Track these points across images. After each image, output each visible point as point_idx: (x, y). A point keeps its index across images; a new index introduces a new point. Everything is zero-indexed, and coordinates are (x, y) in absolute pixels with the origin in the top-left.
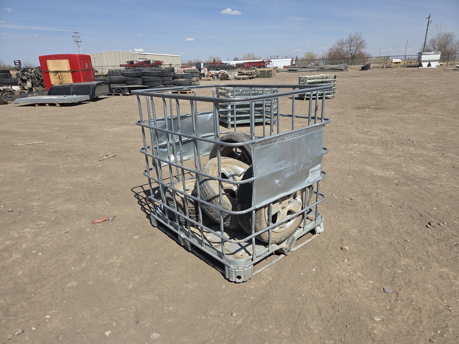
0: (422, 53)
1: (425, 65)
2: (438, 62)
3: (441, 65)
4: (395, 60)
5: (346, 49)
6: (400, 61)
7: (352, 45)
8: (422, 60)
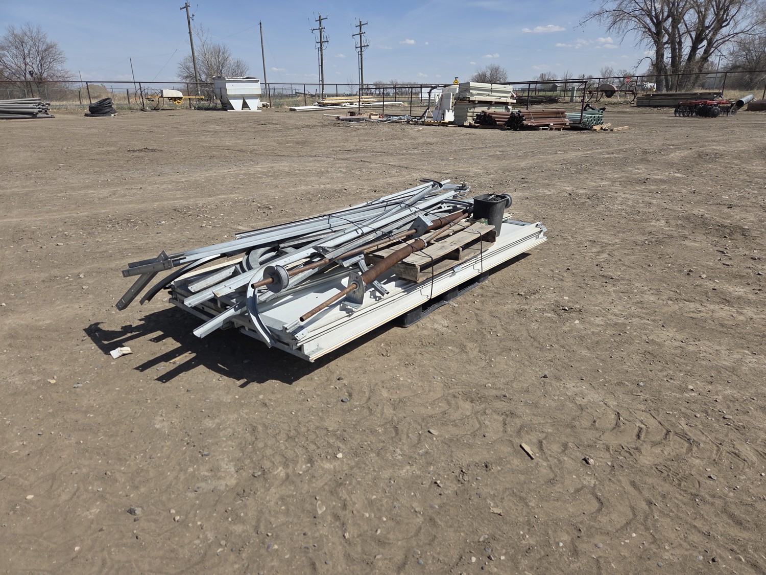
0: (224, 79)
2: (258, 100)
3: (264, 105)
4: (168, 93)
6: (180, 95)
8: (228, 94)
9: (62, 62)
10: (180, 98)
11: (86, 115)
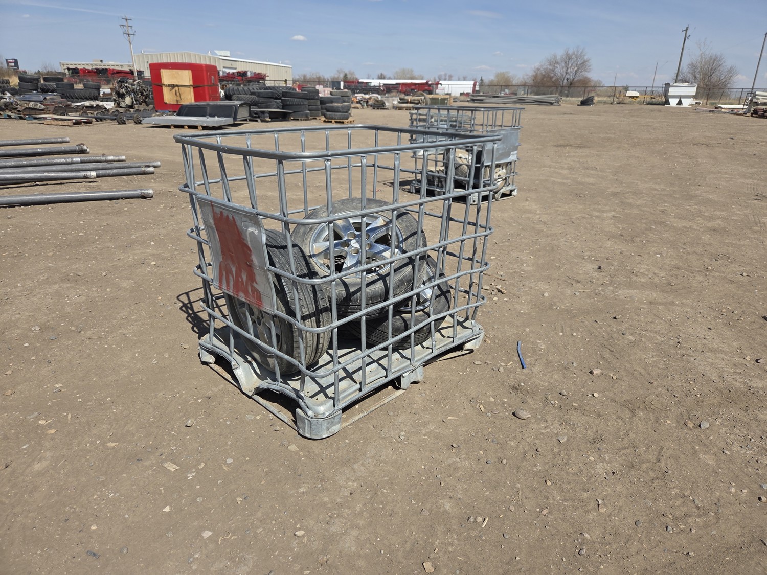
0: (670, 85)
1: (673, 102)
2: (692, 99)
4: (630, 93)
5: (560, 70)
6: (637, 94)
7: (570, 65)
8: (669, 94)
9: (589, 72)
10: (637, 97)
11: (578, 105)
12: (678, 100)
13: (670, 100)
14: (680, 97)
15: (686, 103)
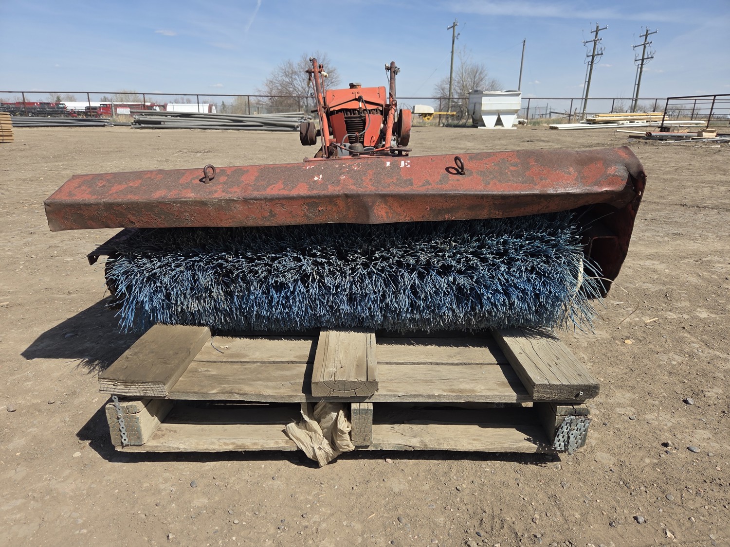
0: (482, 92)
1: (490, 121)
2: (515, 116)
3: (520, 123)
4: (420, 109)
5: (300, 84)
6: (432, 111)
8: (482, 109)
10: (430, 114)
12: (495, 118)
13: (485, 118)
14: (499, 113)
15: (509, 122)
